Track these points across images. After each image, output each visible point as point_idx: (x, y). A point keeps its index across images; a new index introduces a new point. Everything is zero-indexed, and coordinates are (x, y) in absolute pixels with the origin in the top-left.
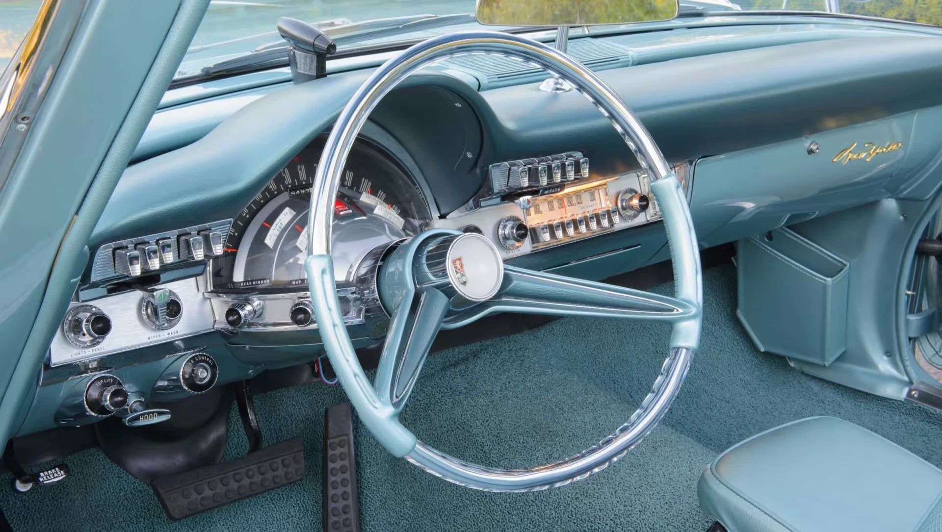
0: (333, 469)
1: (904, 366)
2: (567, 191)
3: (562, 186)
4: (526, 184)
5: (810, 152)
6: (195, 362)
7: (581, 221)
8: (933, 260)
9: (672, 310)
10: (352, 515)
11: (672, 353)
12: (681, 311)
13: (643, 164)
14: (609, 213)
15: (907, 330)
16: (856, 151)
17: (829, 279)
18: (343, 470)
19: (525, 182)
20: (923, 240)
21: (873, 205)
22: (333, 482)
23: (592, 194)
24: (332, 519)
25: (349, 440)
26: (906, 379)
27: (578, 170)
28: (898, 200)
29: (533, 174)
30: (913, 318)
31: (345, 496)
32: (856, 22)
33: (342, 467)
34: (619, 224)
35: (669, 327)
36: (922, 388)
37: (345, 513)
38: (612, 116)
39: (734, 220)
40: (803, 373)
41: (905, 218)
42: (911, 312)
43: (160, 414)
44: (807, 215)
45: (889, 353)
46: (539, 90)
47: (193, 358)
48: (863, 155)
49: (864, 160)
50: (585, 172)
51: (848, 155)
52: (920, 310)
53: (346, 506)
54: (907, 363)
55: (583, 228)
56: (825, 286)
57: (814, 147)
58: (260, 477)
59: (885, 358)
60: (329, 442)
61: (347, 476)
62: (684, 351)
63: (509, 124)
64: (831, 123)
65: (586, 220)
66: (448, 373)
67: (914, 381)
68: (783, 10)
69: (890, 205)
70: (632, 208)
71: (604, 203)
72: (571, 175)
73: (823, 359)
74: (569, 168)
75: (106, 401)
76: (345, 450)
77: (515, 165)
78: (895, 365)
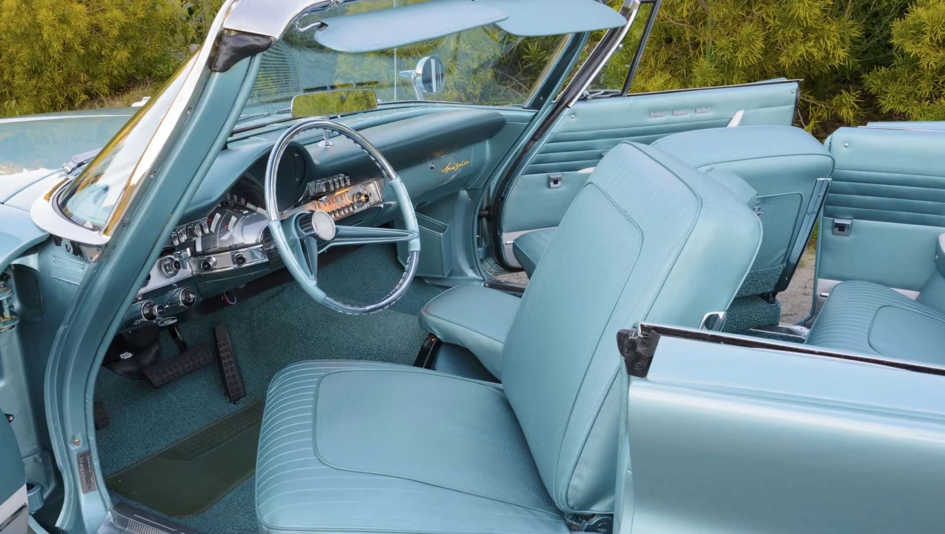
0: (223, 357)
1: (480, 273)
2: (336, 194)
3: (334, 192)
4: (325, 191)
5: (432, 168)
6: (186, 293)
7: (341, 209)
8: (484, 219)
9: (408, 235)
10: (237, 377)
11: (411, 255)
12: (411, 235)
13: (385, 174)
14: (352, 205)
15: (479, 256)
16: (451, 166)
17: (441, 234)
18: (228, 357)
19: (324, 190)
20: (480, 210)
21: (457, 194)
22: (225, 363)
23: (342, 197)
24: (228, 381)
25: (228, 341)
26: (482, 279)
27: (345, 182)
28: (467, 190)
29: (327, 185)
30: (480, 249)
31: (232, 370)
32: (438, 104)
33: (228, 355)
34: (357, 210)
35: (406, 244)
36: (490, 281)
37: (234, 377)
38: (370, 153)
39: (388, 212)
40: (433, 285)
41: (472, 199)
42: (478, 247)
43: (173, 319)
44: (425, 203)
45: (472, 268)
46: (318, 146)
47: (184, 290)
48: (453, 168)
49: (454, 170)
50: (349, 183)
51: (448, 169)
52: (481, 246)
53: (234, 374)
54: (481, 271)
55: (342, 213)
56: (440, 237)
57: (433, 166)
58: (193, 362)
59: (471, 270)
60: (218, 343)
61: (231, 359)
62: (415, 252)
63: (316, 162)
64: (438, 154)
65: (343, 208)
66: (271, 301)
67: (486, 279)
68: (395, 100)
69: (464, 193)
70: (361, 201)
71: (347, 201)
72: (338, 187)
73: (443, 274)
74: (342, 182)
75: (155, 311)
76: (227, 346)
77: (317, 182)
78: (475, 272)
